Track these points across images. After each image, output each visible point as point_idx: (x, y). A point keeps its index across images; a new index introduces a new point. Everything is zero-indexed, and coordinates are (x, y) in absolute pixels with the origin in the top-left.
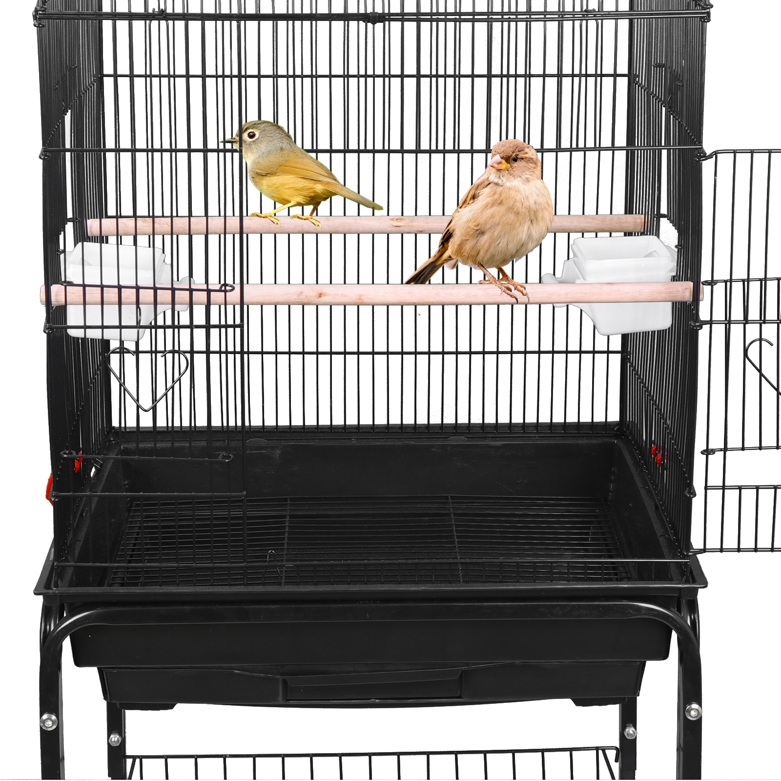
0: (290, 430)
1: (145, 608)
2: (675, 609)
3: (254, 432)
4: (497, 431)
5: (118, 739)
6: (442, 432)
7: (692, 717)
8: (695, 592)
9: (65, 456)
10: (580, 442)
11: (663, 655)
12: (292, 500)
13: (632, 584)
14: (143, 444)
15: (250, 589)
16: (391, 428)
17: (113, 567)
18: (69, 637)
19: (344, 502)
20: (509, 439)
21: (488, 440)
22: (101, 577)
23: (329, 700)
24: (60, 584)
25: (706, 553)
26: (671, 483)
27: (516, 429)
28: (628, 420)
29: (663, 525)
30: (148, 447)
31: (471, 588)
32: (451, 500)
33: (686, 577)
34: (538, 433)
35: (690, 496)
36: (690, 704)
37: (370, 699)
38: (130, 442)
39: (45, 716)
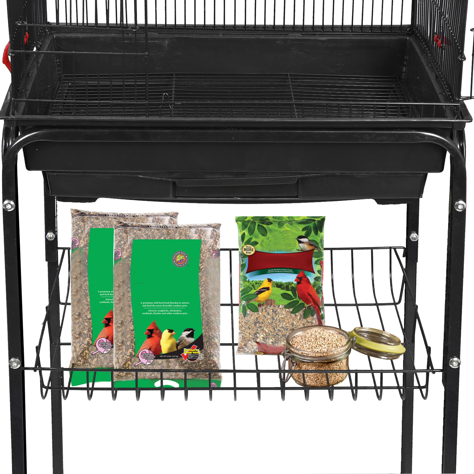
0: (176, 27)
1: (76, 131)
2: (448, 137)
3: (149, 28)
4: (323, 30)
5: (53, 235)
6: (284, 31)
7: (459, 209)
8: (463, 125)
9: (19, 24)
10: (382, 38)
11: (440, 169)
12: (176, 75)
13: (419, 119)
14: (70, 34)
15: (151, 118)
16: (247, 27)
17: (54, 103)
18: (22, 149)
19: (214, 77)
20: (332, 36)
21: (316, 36)
22: (46, 109)
23: (205, 197)
24: (16, 113)
25: (472, 99)
26: (448, 57)
27: (337, 29)
28: (417, 24)
29: (441, 87)
30: (74, 36)
31: (306, 121)
32: (290, 76)
33: (457, 116)
34: (352, 32)
35: (462, 60)
36: (458, 201)
37: (234, 197)
38: (60, 33)
39: (6, 202)
